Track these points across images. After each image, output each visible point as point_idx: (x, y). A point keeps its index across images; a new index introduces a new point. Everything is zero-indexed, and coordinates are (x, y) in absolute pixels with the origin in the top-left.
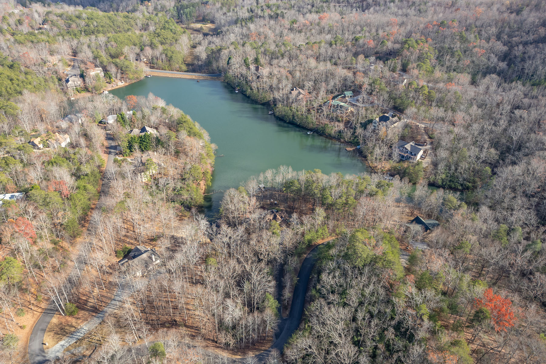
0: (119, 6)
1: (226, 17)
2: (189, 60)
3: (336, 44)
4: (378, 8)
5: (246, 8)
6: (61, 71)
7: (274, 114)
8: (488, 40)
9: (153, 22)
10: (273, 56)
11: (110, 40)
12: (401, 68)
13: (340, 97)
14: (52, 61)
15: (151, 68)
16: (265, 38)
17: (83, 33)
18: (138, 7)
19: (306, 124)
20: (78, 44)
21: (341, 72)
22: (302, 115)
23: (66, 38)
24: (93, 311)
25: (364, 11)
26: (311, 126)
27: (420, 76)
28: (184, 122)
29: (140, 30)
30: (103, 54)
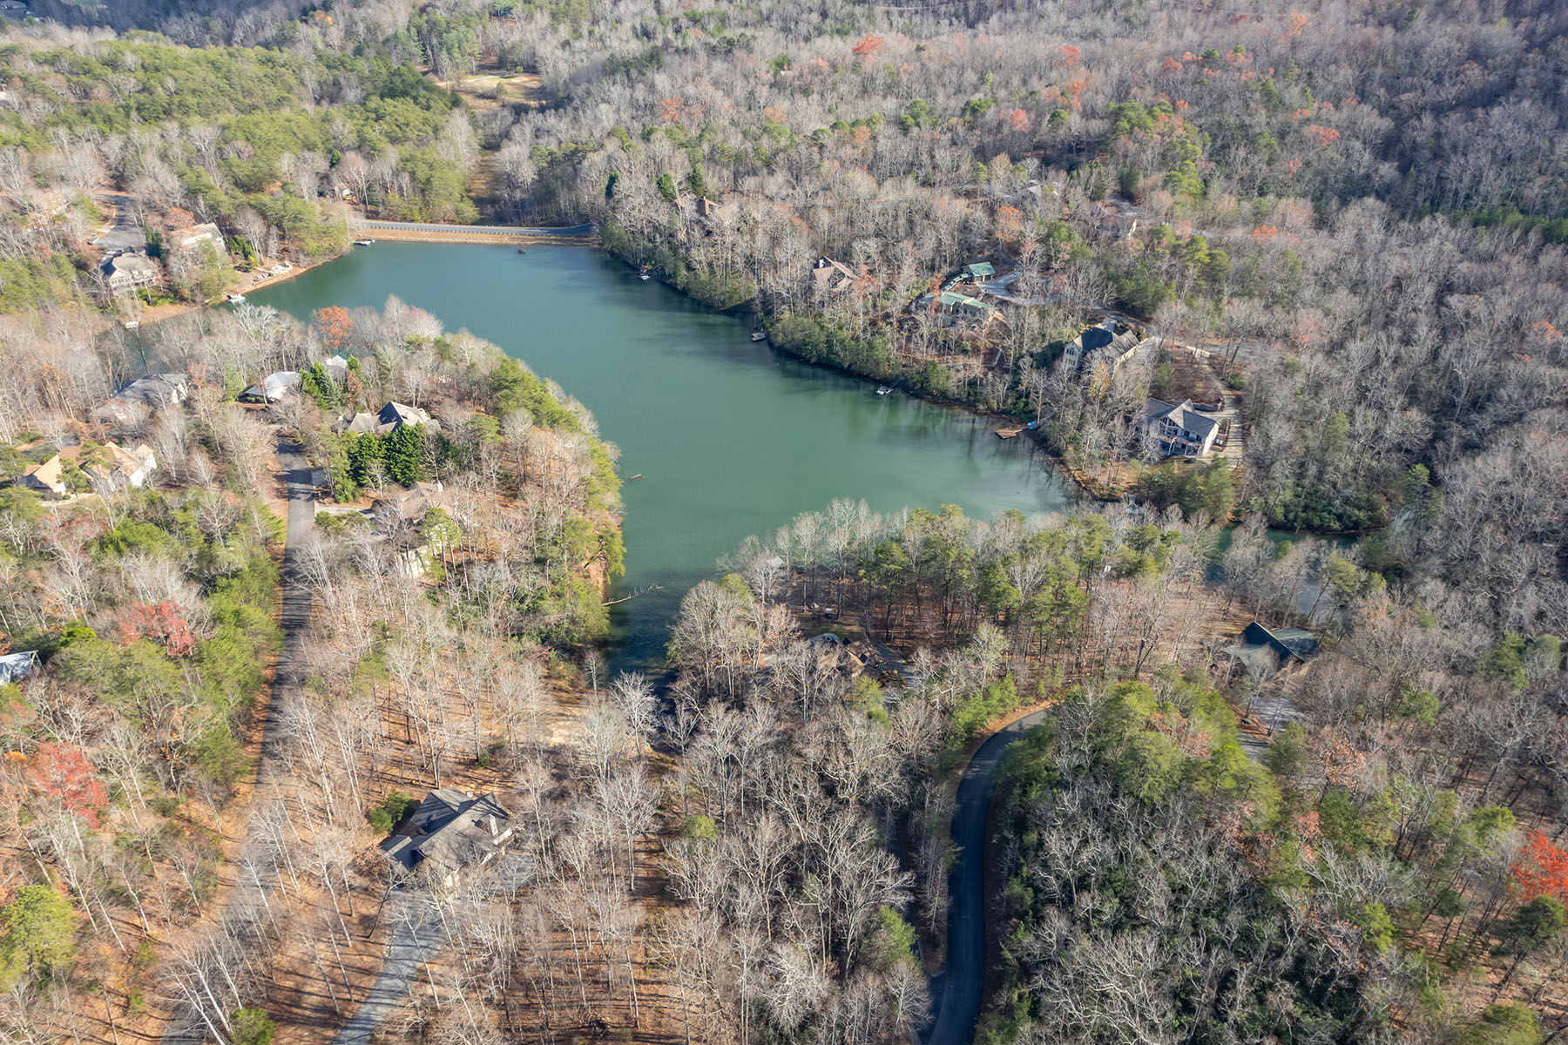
0: (229, 25)
1: (573, 53)
2: (480, 186)
3: (918, 124)
4: (1010, 17)
5: (628, 25)
6: (81, 239)
7: (768, 341)
8: (1337, 102)
9: (353, 77)
10: (741, 168)
11: (229, 134)
12: (1118, 188)
13: (957, 279)
14: (45, 206)
15: (368, 218)
16: (706, 113)
17: (134, 114)
18: (294, 28)
19: (871, 366)
20: (124, 148)
21: (952, 208)
22: (855, 338)
23: (79, 130)
24: (325, 1024)
25: (971, 25)
26: (885, 370)
27: (1178, 210)
28: (515, 381)
29: (318, 102)
30: (214, 179)
